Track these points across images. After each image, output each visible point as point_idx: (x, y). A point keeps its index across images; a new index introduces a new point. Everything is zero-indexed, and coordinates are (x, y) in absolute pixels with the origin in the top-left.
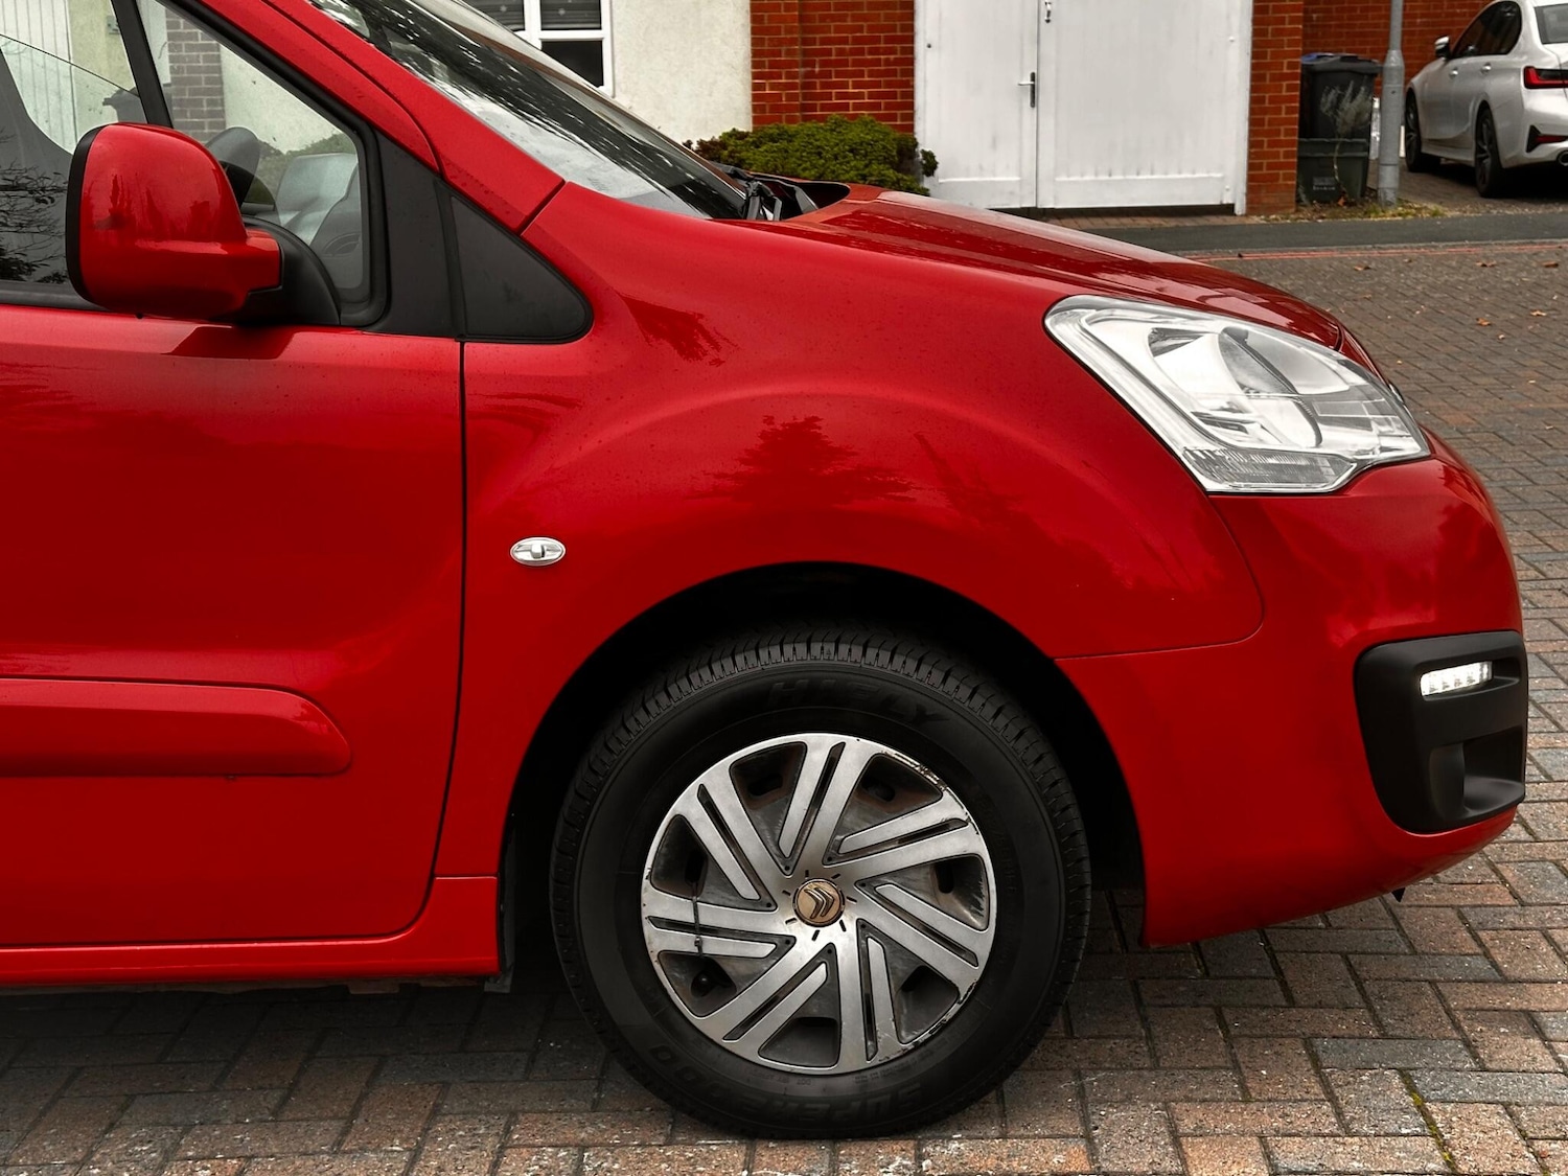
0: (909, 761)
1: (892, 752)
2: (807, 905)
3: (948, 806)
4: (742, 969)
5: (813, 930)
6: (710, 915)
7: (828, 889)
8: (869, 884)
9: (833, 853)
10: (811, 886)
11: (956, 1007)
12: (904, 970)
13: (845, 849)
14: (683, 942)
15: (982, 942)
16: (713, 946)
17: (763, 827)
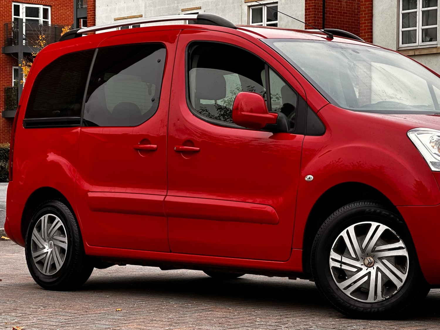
0: (393, 232)
1: (390, 229)
2: (367, 262)
3: (401, 244)
4: (350, 273)
5: (367, 268)
6: (345, 260)
7: (372, 259)
8: (381, 259)
9: (374, 250)
10: (368, 258)
11: (396, 291)
12: (386, 280)
13: (376, 249)
14: (338, 265)
15: (404, 277)
16: (344, 267)
17: (359, 241)
